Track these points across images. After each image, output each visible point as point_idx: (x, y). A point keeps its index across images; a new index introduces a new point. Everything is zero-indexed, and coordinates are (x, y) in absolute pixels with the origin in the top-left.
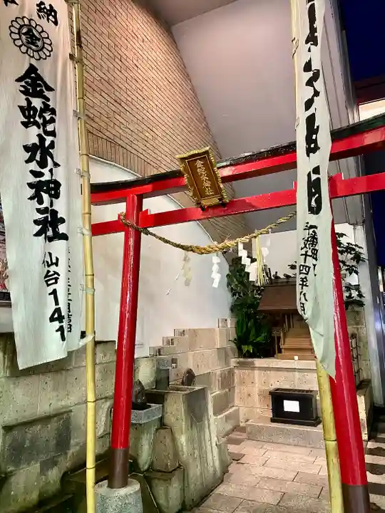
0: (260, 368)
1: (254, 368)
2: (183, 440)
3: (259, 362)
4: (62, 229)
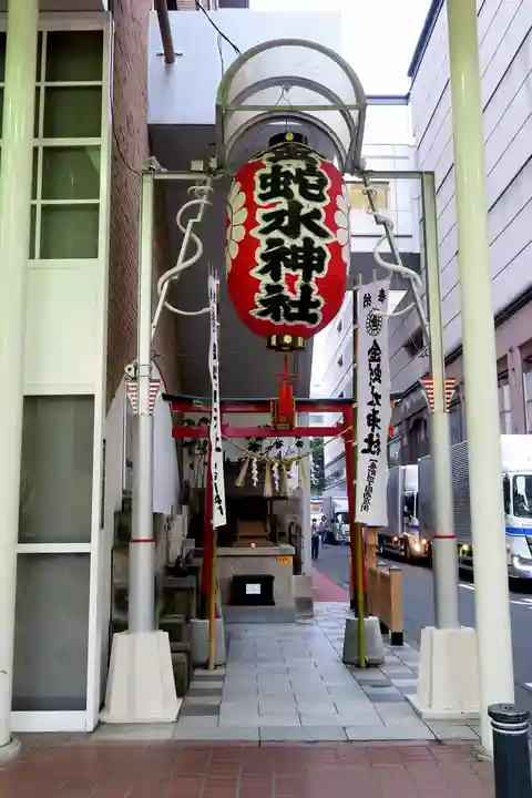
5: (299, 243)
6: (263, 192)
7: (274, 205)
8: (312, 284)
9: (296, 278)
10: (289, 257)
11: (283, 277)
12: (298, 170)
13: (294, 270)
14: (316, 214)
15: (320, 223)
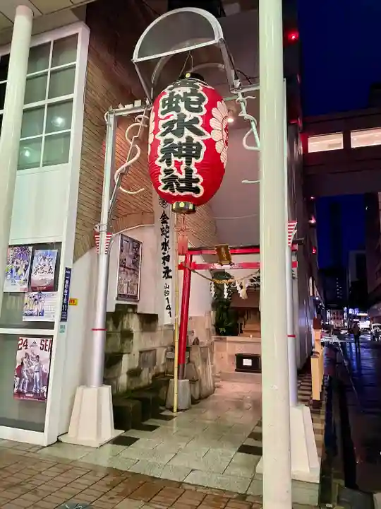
0: (229, 342)
1: (226, 341)
2: (199, 368)
3: (229, 338)
4: (170, 274)
5: (183, 140)
6: (163, 110)
7: (168, 117)
8: (192, 167)
9: (181, 163)
10: (177, 150)
11: (173, 163)
12: (185, 93)
13: (180, 158)
14: (196, 120)
15: (198, 126)
